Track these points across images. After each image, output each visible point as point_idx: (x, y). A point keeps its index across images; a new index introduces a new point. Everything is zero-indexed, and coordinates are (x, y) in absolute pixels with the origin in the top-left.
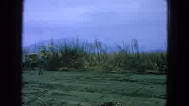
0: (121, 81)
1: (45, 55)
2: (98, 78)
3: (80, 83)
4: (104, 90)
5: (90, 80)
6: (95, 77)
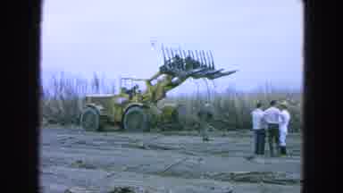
0: (143, 148)
2: (99, 143)
3: (66, 152)
5: (84, 146)
6: (94, 140)
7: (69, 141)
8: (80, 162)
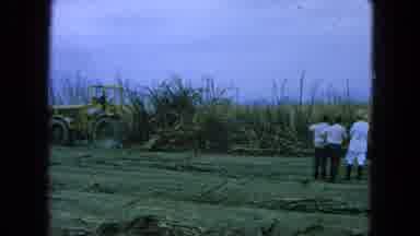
1: (104, 108)
4: (137, 188)
6: (116, 159)
7: (84, 159)
8: (97, 185)
